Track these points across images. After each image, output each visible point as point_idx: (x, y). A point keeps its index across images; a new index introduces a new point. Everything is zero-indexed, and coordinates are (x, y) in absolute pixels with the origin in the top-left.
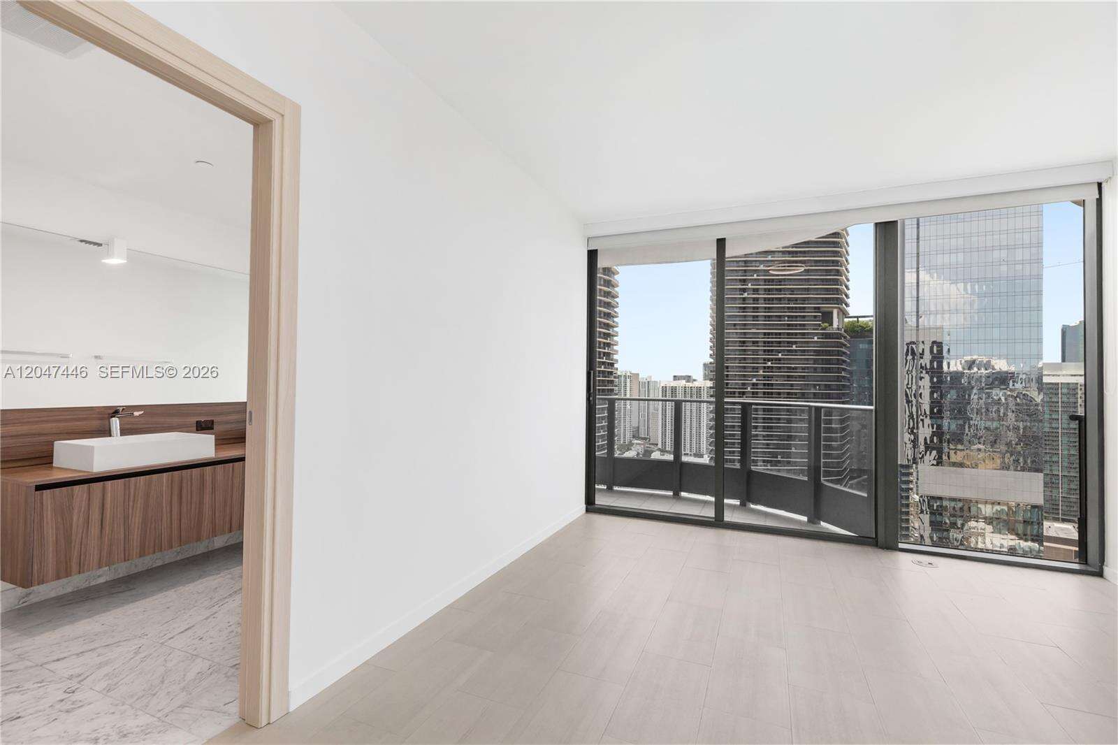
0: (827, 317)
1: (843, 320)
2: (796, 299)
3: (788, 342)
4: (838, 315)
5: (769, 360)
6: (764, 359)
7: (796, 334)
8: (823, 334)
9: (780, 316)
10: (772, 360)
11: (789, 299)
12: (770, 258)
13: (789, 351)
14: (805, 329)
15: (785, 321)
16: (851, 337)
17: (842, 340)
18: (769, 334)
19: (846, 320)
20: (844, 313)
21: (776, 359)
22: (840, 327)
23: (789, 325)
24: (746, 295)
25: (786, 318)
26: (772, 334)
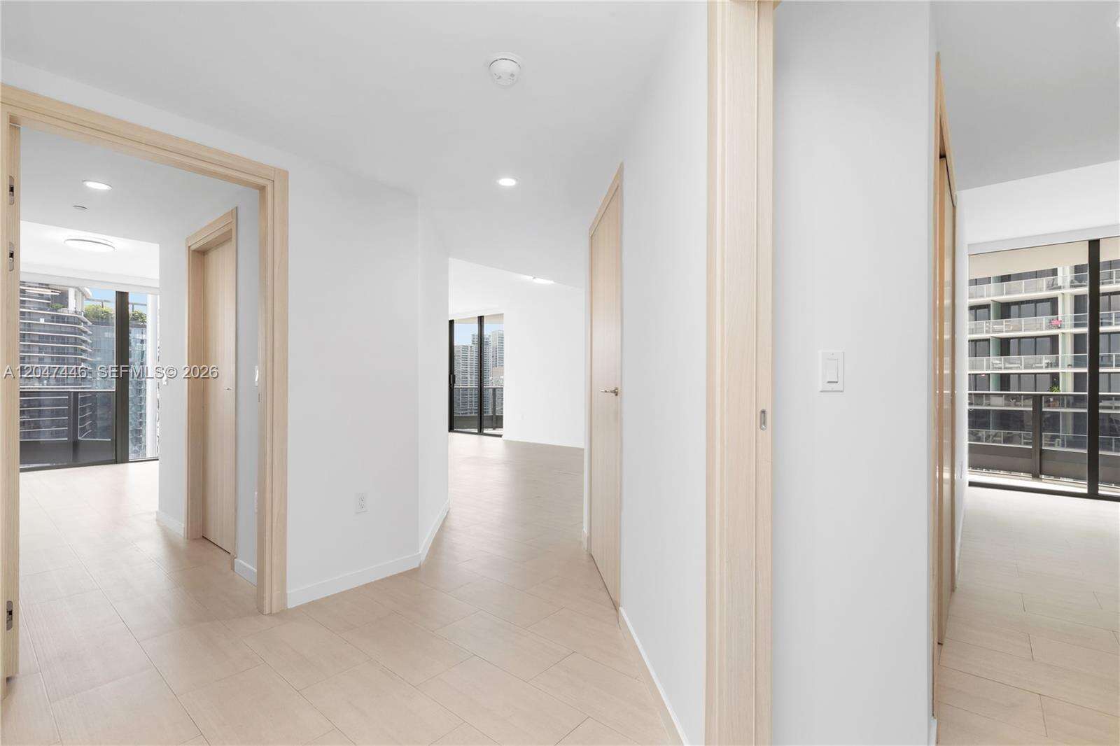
1: (82, 304)
16: (94, 323)
17: (82, 326)
19: (86, 302)
20: (83, 294)
22: (79, 310)
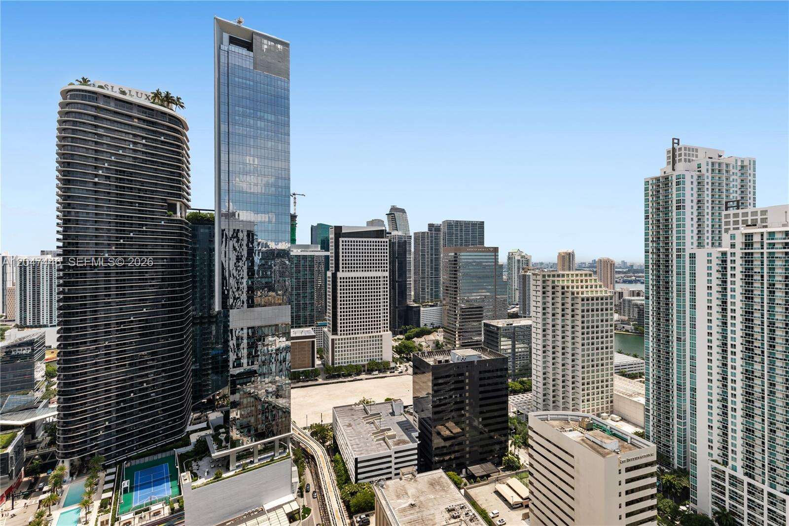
0: (172, 208)
1: (185, 211)
2: (146, 190)
3: (139, 224)
4: (181, 207)
5: (121, 238)
6: (117, 237)
7: (146, 218)
8: (168, 220)
9: (131, 203)
10: (124, 238)
11: (140, 190)
12: (121, 152)
13: (139, 231)
14: (153, 215)
15: (136, 206)
16: (192, 223)
17: (185, 226)
18: (121, 216)
19: (188, 211)
20: (185, 206)
21: (128, 238)
22: (183, 215)
23: (139, 210)
24: (96, 180)
25: (137, 205)
26: (124, 216)
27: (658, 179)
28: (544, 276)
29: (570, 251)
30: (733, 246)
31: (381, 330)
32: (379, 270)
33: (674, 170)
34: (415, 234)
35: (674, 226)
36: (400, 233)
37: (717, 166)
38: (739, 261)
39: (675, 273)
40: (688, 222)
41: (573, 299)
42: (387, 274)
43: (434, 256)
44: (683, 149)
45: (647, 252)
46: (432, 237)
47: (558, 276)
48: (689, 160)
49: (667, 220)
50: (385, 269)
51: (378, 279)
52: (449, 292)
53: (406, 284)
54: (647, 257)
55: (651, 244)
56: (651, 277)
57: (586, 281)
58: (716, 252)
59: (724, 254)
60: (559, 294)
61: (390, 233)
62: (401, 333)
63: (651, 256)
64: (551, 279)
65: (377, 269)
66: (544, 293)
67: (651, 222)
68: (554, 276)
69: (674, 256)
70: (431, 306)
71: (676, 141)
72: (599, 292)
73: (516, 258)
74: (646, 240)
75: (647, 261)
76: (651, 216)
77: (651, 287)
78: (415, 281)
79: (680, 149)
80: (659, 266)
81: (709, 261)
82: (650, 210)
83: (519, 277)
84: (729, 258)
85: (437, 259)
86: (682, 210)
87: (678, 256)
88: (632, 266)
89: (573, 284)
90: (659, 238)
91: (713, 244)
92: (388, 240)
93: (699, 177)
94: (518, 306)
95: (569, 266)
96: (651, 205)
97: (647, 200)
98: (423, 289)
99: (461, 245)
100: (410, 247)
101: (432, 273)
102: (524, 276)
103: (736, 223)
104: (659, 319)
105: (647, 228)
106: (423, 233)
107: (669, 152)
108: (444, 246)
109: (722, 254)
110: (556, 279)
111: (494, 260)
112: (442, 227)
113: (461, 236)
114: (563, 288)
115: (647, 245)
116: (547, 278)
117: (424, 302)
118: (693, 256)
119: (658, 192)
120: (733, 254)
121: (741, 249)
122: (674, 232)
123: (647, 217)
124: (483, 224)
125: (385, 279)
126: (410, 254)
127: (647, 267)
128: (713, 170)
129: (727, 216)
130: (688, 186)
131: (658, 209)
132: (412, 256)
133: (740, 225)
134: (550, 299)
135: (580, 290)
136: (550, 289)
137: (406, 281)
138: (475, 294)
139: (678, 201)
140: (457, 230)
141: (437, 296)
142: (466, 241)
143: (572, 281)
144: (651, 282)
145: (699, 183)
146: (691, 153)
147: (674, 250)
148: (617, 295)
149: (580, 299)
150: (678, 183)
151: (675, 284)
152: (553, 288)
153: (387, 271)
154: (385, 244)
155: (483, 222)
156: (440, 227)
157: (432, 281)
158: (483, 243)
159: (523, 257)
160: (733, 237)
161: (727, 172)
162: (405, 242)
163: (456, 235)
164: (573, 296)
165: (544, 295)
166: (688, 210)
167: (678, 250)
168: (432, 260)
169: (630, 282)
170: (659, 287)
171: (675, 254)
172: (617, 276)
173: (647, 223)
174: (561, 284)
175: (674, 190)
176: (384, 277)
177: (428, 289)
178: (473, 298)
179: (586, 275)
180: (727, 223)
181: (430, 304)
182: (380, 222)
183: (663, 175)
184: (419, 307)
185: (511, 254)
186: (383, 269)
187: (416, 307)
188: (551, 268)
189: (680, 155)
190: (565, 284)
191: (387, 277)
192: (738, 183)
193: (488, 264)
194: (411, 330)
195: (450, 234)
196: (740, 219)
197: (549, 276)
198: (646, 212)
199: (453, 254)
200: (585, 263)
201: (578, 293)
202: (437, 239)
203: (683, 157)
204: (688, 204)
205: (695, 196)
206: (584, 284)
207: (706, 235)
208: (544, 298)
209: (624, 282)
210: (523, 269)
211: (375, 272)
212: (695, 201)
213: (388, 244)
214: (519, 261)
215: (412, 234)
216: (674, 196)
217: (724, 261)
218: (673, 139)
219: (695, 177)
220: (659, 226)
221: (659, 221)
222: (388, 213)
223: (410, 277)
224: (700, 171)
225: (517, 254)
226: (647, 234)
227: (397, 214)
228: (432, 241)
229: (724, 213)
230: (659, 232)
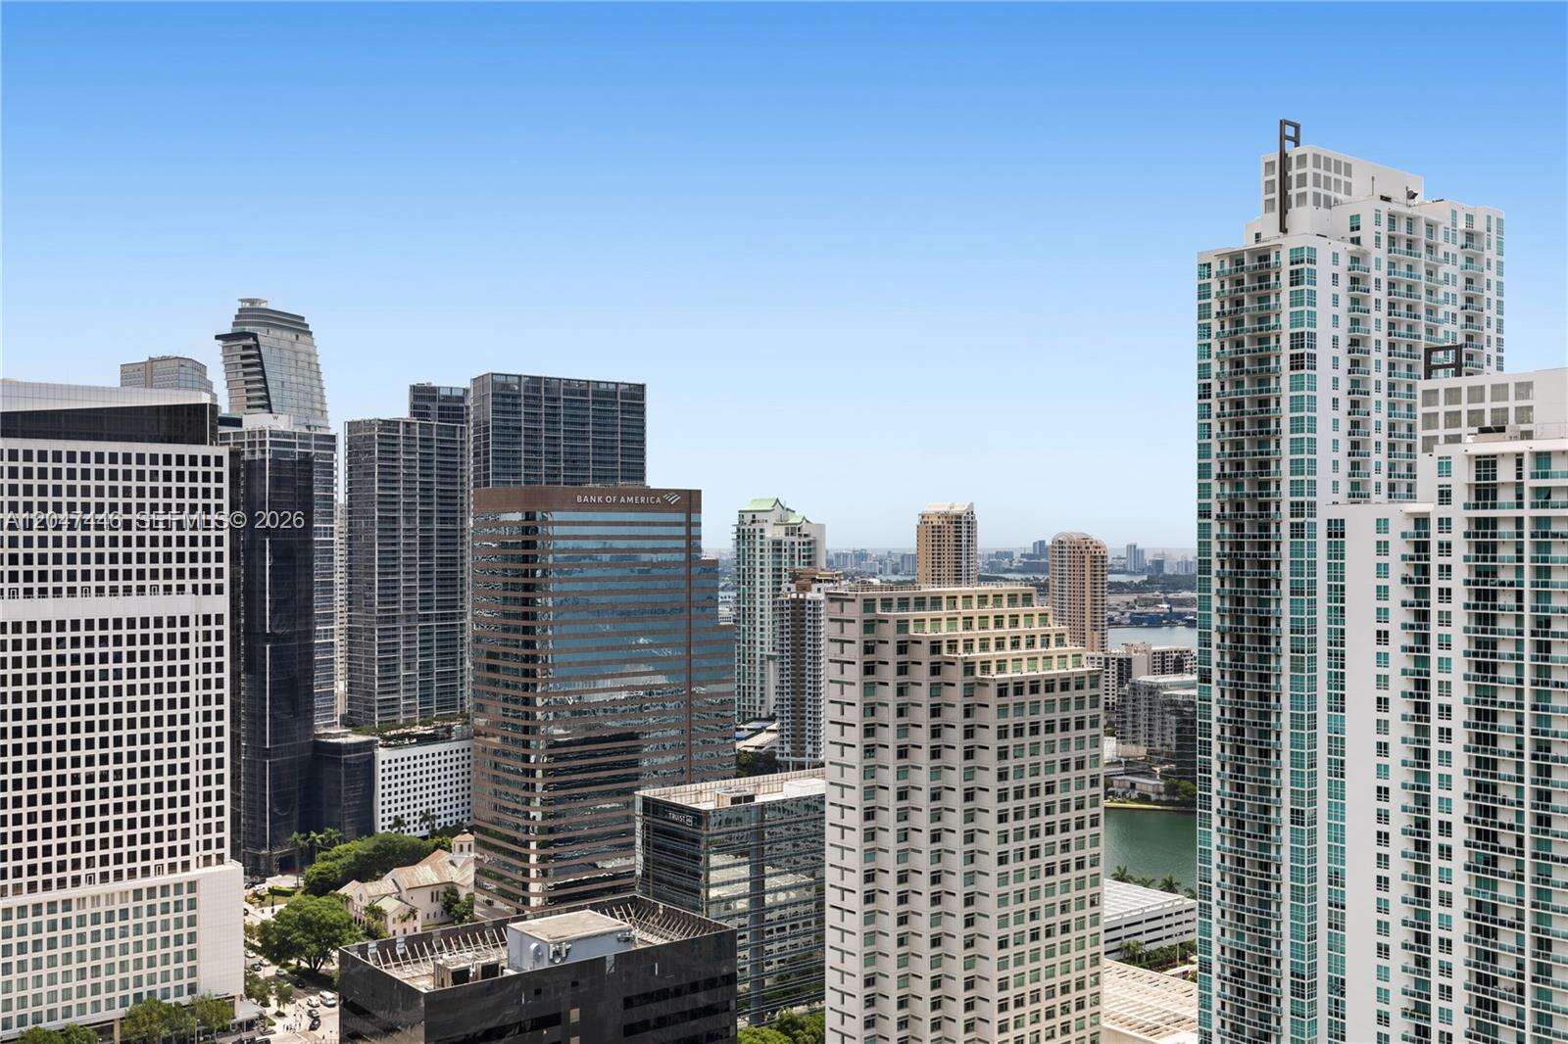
27: (1237, 259)
28: (869, 605)
29: (960, 508)
30: (1445, 496)
31: (191, 858)
32: (181, 589)
33: (1283, 230)
34: (352, 426)
35: (1285, 425)
36: (282, 423)
37: (1402, 230)
38: (1461, 548)
39: (1285, 587)
40: (1324, 414)
41: (969, 689)
42: (221, 604)
43: (436, 526)
44: (1310, 160)
45: (1204, 513)
46: (426, 442)
47: (920, 603)
48: (1327, 199)
49: (1263, 403)
50: (213, 581)
51: (178, 630)
52: (501, 677)
53: (312, 645)
54: (1204, 531)
55: (1216, 488)
56: (1216, 602)
57: (1014, 621)
58: (1399, 516)
59: (1421, 522)
60: (922, 674)
61: (238, 423)
62: (286, 866)
63: (1216, 529)
64: (895, 613)
65: (174, 582)
66: (869, 669)
67: (1216, 409)
68: (904, 603)
69: (1285, 530)
70: (423, 740)
71: (1290, 131)
72: (1055, 661)
73: (768, 534)
74: (1203, 471)
75: (1204, 547)
76: (1215, 388)
77: (1216, 639)
78: (351, 633)
79: (1302, 160)
80: (1240, 565)
81: (1382, 547)
82: (1215, 368)
83: (779, 608)
84: (1435, 537)
85: (451, 539)
86: (1306, 372)
87: (1297, 530)
88: (1159, 564)
89: (968, 634)
90: (1239, 466)
91: (1392, 487)
92: (224, 452)
93: (1355, 260)
94: (774, 726)
95: (958, 564)
96: (1216, 348)
97: (1204, 331)
98: (389, 667)
99: (552, 476)
100: (329, 485)
101: (426, 599)
102: (798, 605)
103: (1453, 419)
104: (1240, 750)
105: (1204, 431)
106: (390, 425)
107: (1270, 165)
108: (482, 480)
109: (1417, 521)
110: (912, 614)
111: (682, 544)
112: (469, 402)
113: (553, 441)
114: (935, 648)
115: (1204, 491)
116: (879, 611)
117: (394, 725)
118: (1336, 530)
119: (1239, 302)
120: (1445, 524)
121: (1467, 507)
122: (1285, 446)
123: (1204, 392)
124: (642, 397)
125: (213, 628)
126: (330, 516)
127: (1204, 566)
128: (1392, 240)
129: (1430, 396)
130: (1324, 289)
131: (1239, 364)
132: (339, 524)
133: (1464, 429)
134: (889, 694)
135: (993, 653)
136: (889, 653)
137: (309, 634)
138: (608, 683)
139: (1297, 340)
140: (533, 418)
141: (449, 697)
142: (573, 464)
143: (968, 622)
144: (1215, 621)
145: (1354, 281)
146: (1333, 175)
147: (1285, 509)
148: (1113, 668)
149: (993, 690)
150: (1296, 278)
151: (1286, 625)
152: (902, 648)
153: (219, 590)
154: (213, 469)
155: (642, 387)
156: (461, 399)
157: (426, 632)
158: (639, 472)
159: (793, 530)
160: (1444, 466)
161: (1430, 248)
162: (307, 461)
163: (532, 436)
164: (970, 679)
165: (870, 678)
166: (1324, 372)
167: (1297, 509)
168: (426, 542)
169: (1155, 622)
170: (1240, 639)
171: (1287, 521)
172: (1113, 600)
173: (1204, 412)
174: (929, 632)
175: (1285, 299)
176: (207, 620)
177: (408, 667)
178: (599, 697)
179: (1013, 599)
180: (1430, 420)
181: (419, 730)
182: (191, 371)
183: (1251, 244)
184: (369, 746)
185: (748, 518)
186: (200, 581)
187: (357, 747)
188: (895, 572)
189: (1302, 180)
190: (944, 632)
191: (219, 619)
192: (1458, 289)
193: (661, 557)
194: (334, 851)
195: (506, 432)
196: (1464, 407)
197: (887, 603)
198: (1204, 371)
199: (518, 517)
200: (1009, 555)
201: (986, 666)
202: (450, 451)
203: (1310, 189)
204: (1324, 351)
205: (1345, 323)
206: (1006, 631)
207: (1375, 457)
208: (869, 688)
209: (1137, 621)
210: (794, 578)
211: (161, 596)
212: (1344, 342)
213: (225, 470)
214: (777, 545)
215: (337, 427)
216: (1285, 320)
217: (1422, 547)
218: (1283, 123)
219: (1345, 261)
220: (1239, 425)
221: (1239, 404)
222: (228, 330)
223: (329, 618)
224: (1356, 241)
225: (773, 518)
226: (1204, 451)
227: (267, 338)
228: (426, 460)
229: (1422, 385)
230: (1239, 445)
